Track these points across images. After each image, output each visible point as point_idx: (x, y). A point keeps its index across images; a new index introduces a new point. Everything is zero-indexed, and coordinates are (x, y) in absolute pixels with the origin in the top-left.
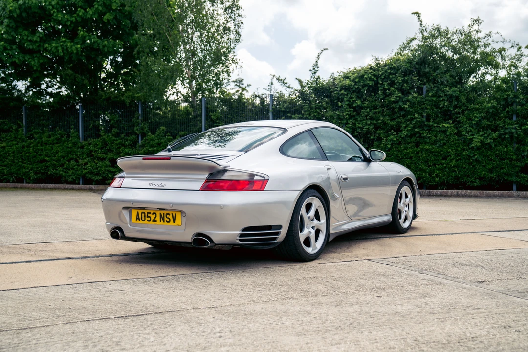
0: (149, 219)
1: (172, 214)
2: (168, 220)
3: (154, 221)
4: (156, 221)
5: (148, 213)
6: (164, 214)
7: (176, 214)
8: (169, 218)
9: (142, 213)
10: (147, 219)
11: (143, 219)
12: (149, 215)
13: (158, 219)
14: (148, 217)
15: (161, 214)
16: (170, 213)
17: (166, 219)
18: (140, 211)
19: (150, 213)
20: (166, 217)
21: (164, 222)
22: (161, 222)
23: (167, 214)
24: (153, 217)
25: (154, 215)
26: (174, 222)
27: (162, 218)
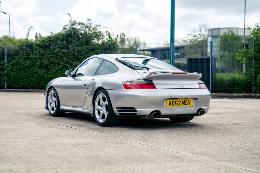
0: (176, 104)
1: (189, 101)
2: (186, 104)
3: (179, 105)
4: (180, 105)
5: (176, 101)
6: (184, 101)
7: (190, 100)
8: (187, 103)
9: (173, 101)
10: (175, 104)
11: (173, 104)
12: (177, 102)
13: (181, 104)
14: (176, 103)
15: (183, 101)
16: (188, 100)
17: (185, 103)
18: (171, 101)
19: (177, 101)
20: (186, 102)
21: (184, 105)
22: (183, 105)
23: (186, 101)
24: (178, 103)
25: (179, 102)
26: (189, 104)
27: (183, 103)
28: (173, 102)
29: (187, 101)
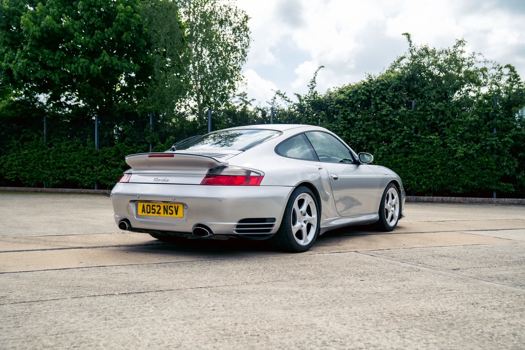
0: (153, 211)
1: (175, 207)
2: (171, 212)
3: (158, 213)
4: (160, 213)
5: (153, 206)
6: (167, 206)
7: (178, 207)
8: (172, 210)
9: (148, 205)
10: (151, 211)
11: (148, 211)
12: (154, 207)
13: (162, 211)
14: (152, 209)
15: (164, 206)
16: (173, 205)
17: (169, 211)
18: (146, 204)
20: (170, 209)
21: (167, 214)
22: (164, 214)
23: (170, 206)
24: (157, 209)
25: (159, 208)
26: (176, 214)
27: (166, 210)
28: (148, 207)
29: (172, 207)
